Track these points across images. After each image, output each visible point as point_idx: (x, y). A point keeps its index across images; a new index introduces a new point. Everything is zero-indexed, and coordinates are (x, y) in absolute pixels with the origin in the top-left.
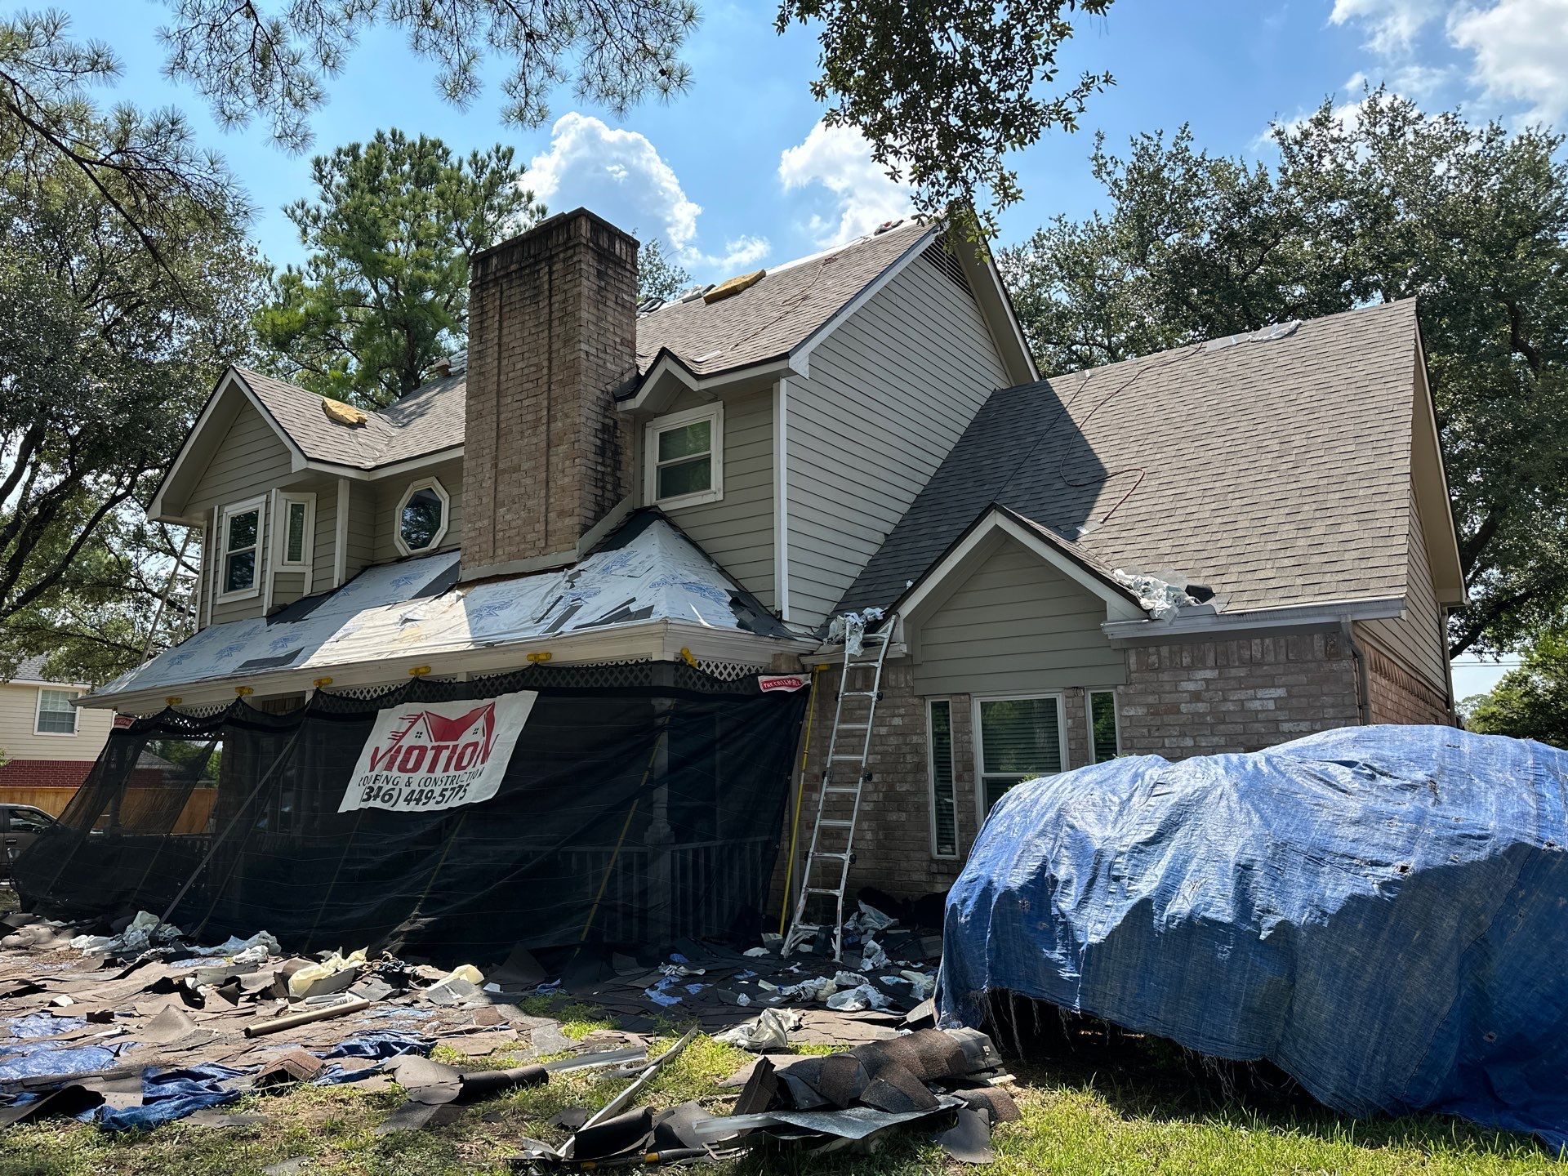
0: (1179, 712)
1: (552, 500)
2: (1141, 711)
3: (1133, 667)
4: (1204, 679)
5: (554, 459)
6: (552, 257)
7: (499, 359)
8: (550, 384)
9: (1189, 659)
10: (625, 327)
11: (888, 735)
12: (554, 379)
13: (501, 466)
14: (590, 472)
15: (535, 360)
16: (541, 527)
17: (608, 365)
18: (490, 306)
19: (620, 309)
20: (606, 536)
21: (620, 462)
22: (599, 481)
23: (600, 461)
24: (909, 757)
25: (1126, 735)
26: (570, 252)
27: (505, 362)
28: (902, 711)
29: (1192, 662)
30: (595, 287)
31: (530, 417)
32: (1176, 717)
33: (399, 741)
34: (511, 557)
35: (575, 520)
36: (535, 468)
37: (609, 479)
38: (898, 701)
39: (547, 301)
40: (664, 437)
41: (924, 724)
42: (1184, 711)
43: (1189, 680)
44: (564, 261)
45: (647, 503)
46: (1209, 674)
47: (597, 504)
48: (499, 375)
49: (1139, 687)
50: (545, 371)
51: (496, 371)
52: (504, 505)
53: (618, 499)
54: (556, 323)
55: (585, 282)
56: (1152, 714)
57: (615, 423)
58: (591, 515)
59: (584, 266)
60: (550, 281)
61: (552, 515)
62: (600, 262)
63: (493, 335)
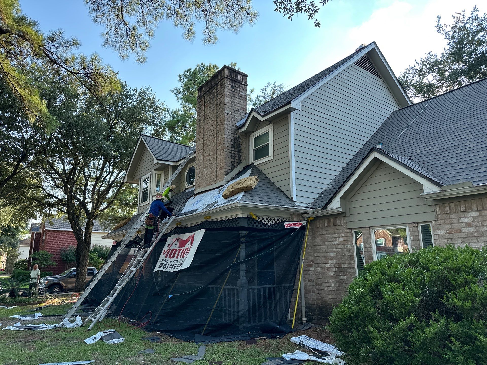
0: (461, 232)
1: (218, 164)
2: (443, 232)
3: (438, 213)
4: (473, 217)
5: (218, 151)
6: (217, 84)
7: (204, 120)
8: (217, 125)
9: (464, 208)
10: (242, 104)
11: (338, 245)
12: (218, 124)
13: (205, 155)
14: (229, 154)
15: (213, 119)
16: (214, 174)
17: (236, 117)
18: (202, 104)
19: (240, 98)
20: (235, 175)
21: (241, 150)
22: (233, 157)
23: (233, 149)
24: (346, 253)
25: (437, 243)
26: (222, 81)
27: (205, 121)
28: (343, 235)
29: (466, 209)
30: (230, 91)
31: (212, 138)
32: (459, 234)
33: (170, 247)
34: (208, 185)
35: (224, 170)
36: (213, 154)
37: (237, 155)
38: (341, 231)
39: (216, 99)
40: (255, 139)
41: (352, 240)
42: (463, 231)
43: (465, 217)
44: (221, 84)
45: (250, 163)
46: (474, 214)
47: (232, 164)
48: (204, 125)
49: (442, 221)
50: (216, 122)
51: (203, 125)
52: (205, 168)
53: (240, 162)
54: (219, 105)
55: (226, 90)
56: (448, 233)
57: (239, 136)
58: (230, 168)
59: (226, 85)
60: (217, 92)
61: (218, 169)
62: (232, 83)
63: (202, 113)
